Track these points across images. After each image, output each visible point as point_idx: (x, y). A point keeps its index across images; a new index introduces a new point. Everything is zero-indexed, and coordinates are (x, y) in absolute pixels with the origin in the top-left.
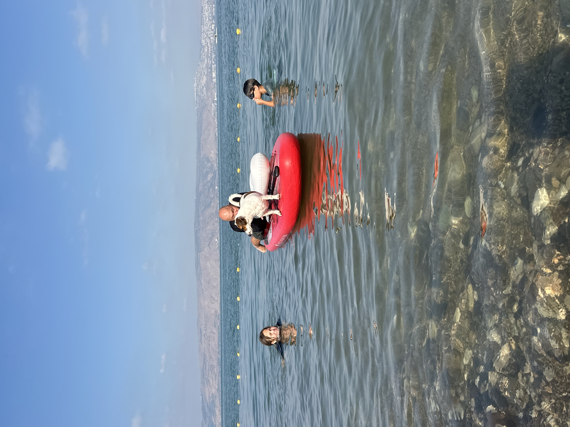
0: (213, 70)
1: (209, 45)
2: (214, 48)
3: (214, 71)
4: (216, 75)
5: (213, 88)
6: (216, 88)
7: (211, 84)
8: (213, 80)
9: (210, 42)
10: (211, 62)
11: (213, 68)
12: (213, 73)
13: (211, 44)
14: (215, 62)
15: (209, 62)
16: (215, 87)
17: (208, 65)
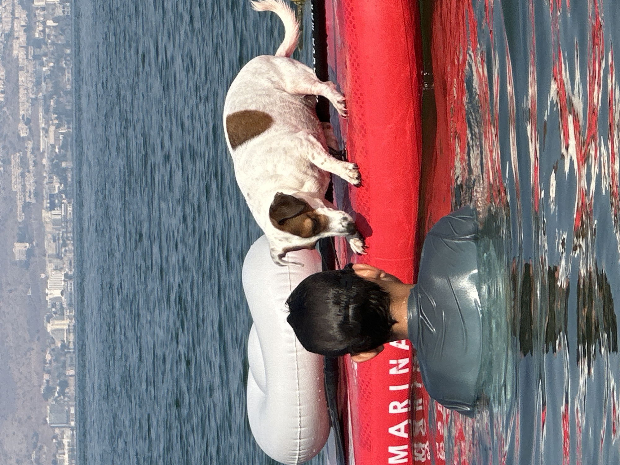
0: (50, 247)
1: (18, 52)
2: (57, 71)
3: (58, 256)
4: (71, 286)
5: (49, 391)
6: (72, 390)
7: (33, 356)
8: (50, 328)
9: (29, 29)
10: (31, 186)
11: (49, 228)
12: (50, 268)
13: (38, 44)
14: (63, 180)
15: (16, 187)
16: (64, 385)
17: (12, 210)
